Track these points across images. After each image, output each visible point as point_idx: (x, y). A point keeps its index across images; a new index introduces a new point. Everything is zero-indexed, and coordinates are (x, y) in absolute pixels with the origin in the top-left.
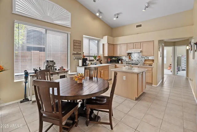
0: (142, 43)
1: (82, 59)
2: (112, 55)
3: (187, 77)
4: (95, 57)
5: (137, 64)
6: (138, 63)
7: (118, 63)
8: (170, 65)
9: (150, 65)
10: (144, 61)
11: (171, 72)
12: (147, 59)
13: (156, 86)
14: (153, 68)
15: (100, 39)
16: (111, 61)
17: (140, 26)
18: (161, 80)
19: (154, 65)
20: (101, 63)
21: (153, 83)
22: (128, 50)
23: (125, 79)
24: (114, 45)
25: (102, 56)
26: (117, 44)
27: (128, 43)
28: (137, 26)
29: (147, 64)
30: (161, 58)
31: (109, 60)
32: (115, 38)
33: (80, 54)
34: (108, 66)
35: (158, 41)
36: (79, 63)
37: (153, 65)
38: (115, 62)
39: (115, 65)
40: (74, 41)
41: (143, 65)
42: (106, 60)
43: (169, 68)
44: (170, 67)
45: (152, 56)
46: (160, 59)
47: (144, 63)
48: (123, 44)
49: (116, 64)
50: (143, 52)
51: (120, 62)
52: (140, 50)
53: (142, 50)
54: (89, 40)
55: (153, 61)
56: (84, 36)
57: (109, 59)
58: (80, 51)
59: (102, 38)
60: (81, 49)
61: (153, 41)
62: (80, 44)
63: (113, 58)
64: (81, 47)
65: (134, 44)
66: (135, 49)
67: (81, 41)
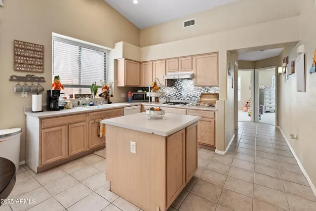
0: (194, 58)
1: (45, 92)
2: (137, 84)
3: (278, 127)
4: (94, 89)
5: (185, 104)
6: (187, 102)
8: (247, 103)
9: (212, 105)
10: (200, 97)
11: (250, 116)
12: (206, 92)
13: (223, 153)
14: (217, 113)
15: (109, 49)
16: (133, 96)
17: (192, 22)
18: (234, 136)
19: (218, 105)
20: (110, 103)
21: (216, 146)
22: (168, 74)
23: (134, 152)
24: (140, 63)
25: (113, 86)
26: (146, 62)
27: (168, 59)
28: (187, 24)
29: (206, 102)
30: (233, 89)
31: (130, 96)
32: (144, 49)
33: (41, 80)
34: (123, 108)
35: (228, 54)
36: (31, 104)
37: (216, 105)
38: (143, 100)
39: (141, 105)
40: (15, 44)
41: (197, 105)
42: (123, 95)
43: (245, 108)
44: (247, 106)
45: (215, 86)
46: (231, 92)
47: (199, 102)
48: (159, 62)
49: (143, 104)
50: (197, 76)
51: (153, 99)
52: (192, 72)
53: (195, 74)
54: (80, 49)
55: (217, 95)
56: (54, 34)
57: (130, 92)
58: (41, 71)
59: (113, 47)
60: (43, 67)
61: (217, 53)
62: (42, 54)
63: (139, 91)
64: (43, 62)
65: (179, 60)
66: (182, 71)
67: (43, 46)
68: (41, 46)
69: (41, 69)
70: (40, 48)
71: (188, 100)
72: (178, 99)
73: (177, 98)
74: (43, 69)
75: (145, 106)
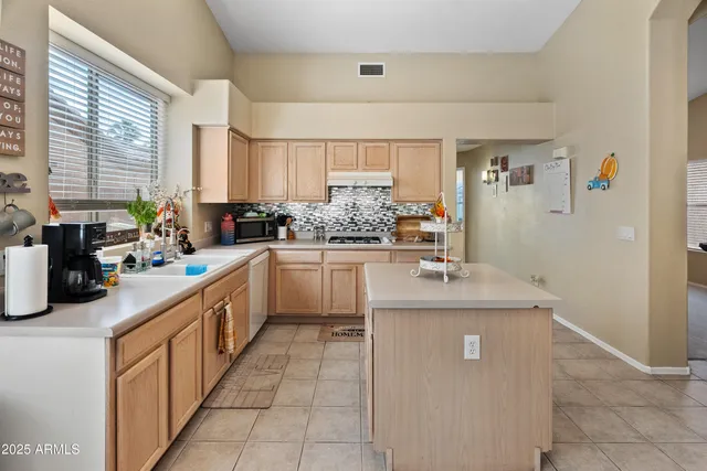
0: (394, 145)
7: (274, 236)
9: (423, 240)
10: (396, 223)
12: (406, 214)
16: (238, 226)
17: (377, 70)
20: (192, 250)
22: (330, 174)
24: (250, 140)
27: (331, 140)
28: (366, 70)
29: (412, 234)
31: (228, 225)
33: (15, 185)
34: (248, 262)
35: (457, 143)
38: (264, 235)
39: (269, 249)
42: (208, 227)
47: (397, 234)
49: (272, 246)
50: (401, 183)
51: (282, 232)
53: (396, 177)
56: (53, 13)
57: (229, 217)
58: (16, 148)
59: (192, 91)
60: (23, 135)
61: (439, 141)
62: (18, 81)
63: (249, 214)
64: (22, 115)
65: (360, 146)
66: (365, 170)
67: (23, 52)
68: (16, 48)
69: (14, 141)
70: (13, 57)
71: (368, 230)
72: (345, 230)
73: (341, 229)
74: (22, 143)
75: (279, 252)
